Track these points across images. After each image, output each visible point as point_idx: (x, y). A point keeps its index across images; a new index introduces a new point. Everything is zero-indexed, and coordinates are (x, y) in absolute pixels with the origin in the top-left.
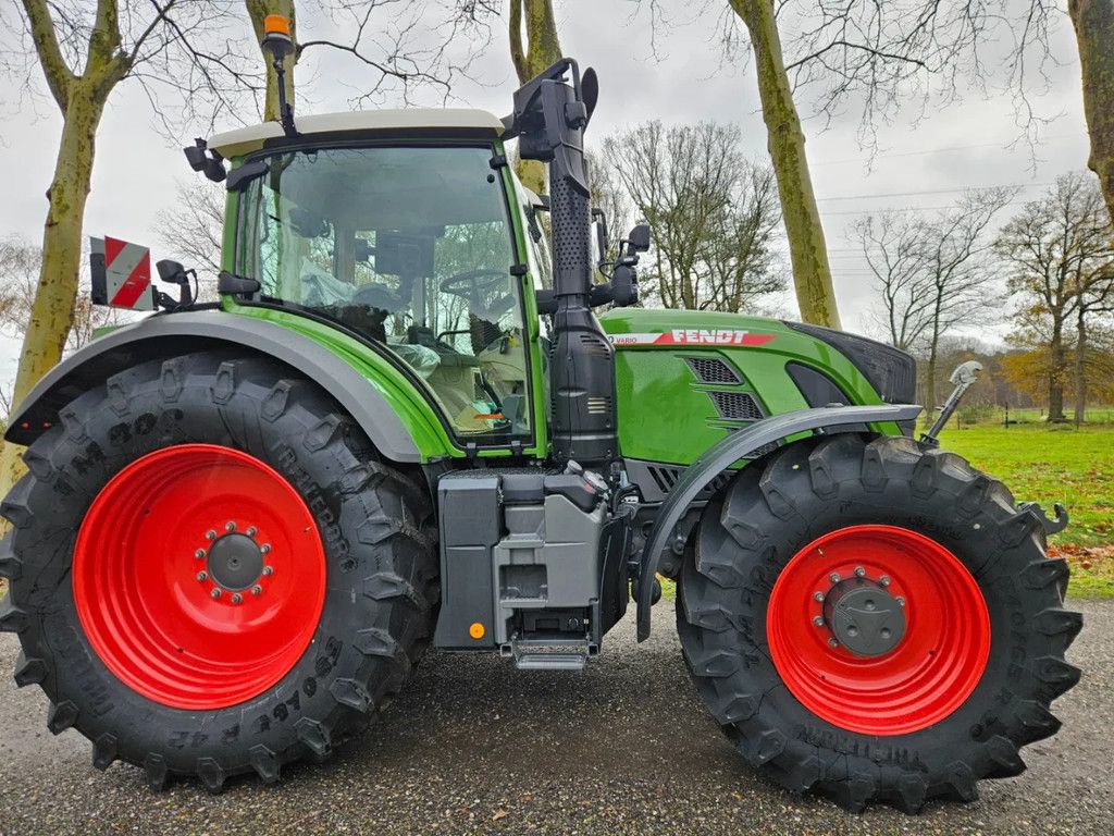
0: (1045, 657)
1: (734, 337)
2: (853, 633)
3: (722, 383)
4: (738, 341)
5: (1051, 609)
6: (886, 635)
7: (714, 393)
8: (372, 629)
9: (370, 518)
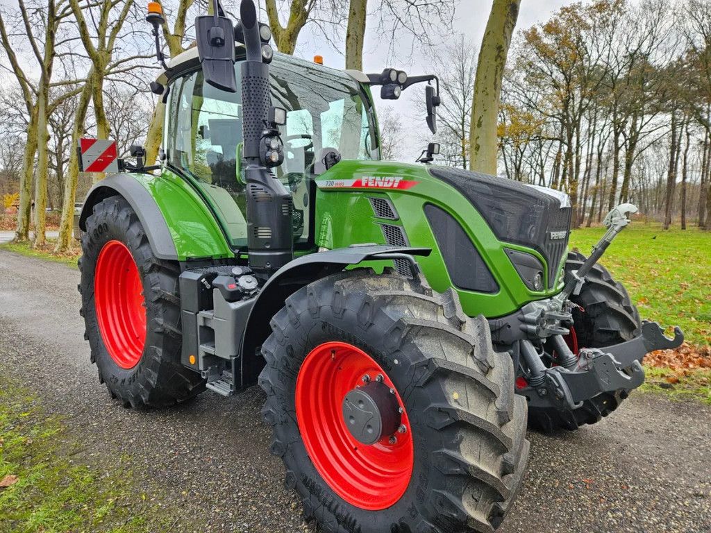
0: (440, 491)
1: (394, 182)
2: (352, 422)
3: (385, 217)
4: (396, 185)
5: (445, 450)
6: (370, 431)
7: (384, 225)
8: (155, 347)
9: (153, 288)
